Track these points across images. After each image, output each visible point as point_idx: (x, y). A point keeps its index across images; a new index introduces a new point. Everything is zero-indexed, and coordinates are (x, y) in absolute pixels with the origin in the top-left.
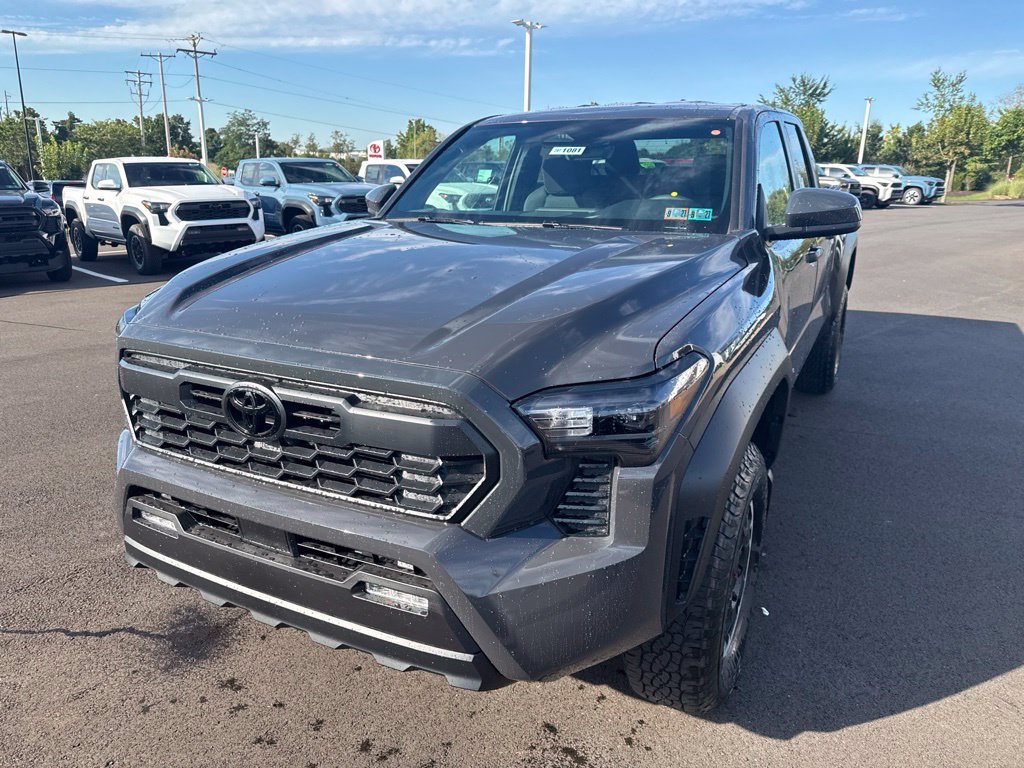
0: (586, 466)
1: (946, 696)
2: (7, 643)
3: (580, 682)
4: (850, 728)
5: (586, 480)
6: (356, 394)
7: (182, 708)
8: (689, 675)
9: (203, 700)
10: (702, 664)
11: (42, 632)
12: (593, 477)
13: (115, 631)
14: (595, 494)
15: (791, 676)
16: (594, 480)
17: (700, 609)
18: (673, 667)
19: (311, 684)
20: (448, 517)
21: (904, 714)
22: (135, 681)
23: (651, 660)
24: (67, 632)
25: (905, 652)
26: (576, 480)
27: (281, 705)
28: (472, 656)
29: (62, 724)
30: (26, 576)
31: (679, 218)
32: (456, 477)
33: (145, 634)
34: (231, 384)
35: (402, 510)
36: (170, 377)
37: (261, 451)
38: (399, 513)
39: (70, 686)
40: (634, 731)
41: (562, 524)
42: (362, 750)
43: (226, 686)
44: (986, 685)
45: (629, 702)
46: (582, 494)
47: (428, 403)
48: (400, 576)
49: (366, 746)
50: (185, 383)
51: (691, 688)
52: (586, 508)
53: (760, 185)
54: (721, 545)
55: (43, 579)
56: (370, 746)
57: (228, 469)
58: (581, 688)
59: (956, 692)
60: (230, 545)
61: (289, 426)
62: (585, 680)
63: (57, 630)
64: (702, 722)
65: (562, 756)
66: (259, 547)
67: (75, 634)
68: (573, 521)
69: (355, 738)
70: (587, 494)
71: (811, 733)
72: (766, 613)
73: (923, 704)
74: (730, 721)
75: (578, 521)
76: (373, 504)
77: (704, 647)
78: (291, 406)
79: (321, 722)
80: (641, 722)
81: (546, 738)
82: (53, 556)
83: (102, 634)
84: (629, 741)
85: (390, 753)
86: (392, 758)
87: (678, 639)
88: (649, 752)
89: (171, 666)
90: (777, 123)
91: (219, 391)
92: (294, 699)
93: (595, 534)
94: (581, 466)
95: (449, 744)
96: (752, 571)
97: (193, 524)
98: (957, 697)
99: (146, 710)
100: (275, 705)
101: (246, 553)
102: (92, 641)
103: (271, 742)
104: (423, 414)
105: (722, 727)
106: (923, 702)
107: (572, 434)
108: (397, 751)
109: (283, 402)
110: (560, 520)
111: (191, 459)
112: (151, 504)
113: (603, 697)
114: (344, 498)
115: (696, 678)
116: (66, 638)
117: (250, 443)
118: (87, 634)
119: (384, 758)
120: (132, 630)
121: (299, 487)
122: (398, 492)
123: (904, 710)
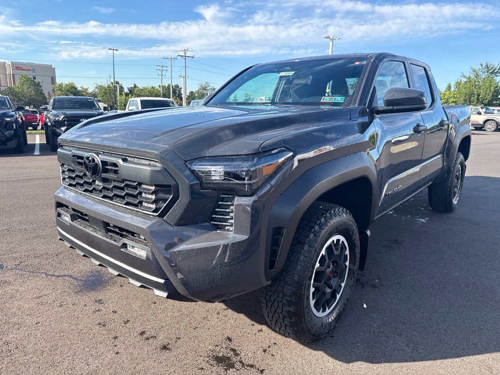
0: (224, 196)
1: (450, 358)
2: (22, 275)
3: (253, 322)
4: (385, 364)
5: (224, 203)
6: (127, 158)
7: (76, 307)
8: (287, 315)
9: (85, 305)
10: (292, 309)
11: (37, 273)
12: (227, 202)
13: (64, 276)
14: (227, 210)
15: (365, 336)
16: (227, 203)
17: (291, 280)
18: (279, 310)
19: (131, 306)
20: (157, 214)
21: (421, 363)
22: (63, 295)
23: (270, 306)
24: (46, 274)
25: (435, 334)
26: (220, 203)
27: (115, 312)
28: (164, 281)
29: (27, 306)
30: (41, 252)
31: (328, 101)
32: (162, 195)
33: (75, 278)
34: (85, 154)
35: (141, 211)
36: (70, 153)
37: (98, 185)
38: (140, 212)
39: (37, 293)
40: (269, 347)
41: (214, 224)
42: (140, 334)
43: (97, 302)
44: (478, 356)
45: (274, 334)
46: (222, 210)
47: (152, 161)
48: (139, 242)
49: (142, 333)
50: (74, 156)
51: (289, 323)
52: (224, 217)
53: (374, 87)
54: (305, 249)
55: (47, 254)
56: (144, 333)
57: (87, 194)
58: (253, 325)
59: (457, 357)
60: (84, 227)
61: (103, 172)
62: (256, 322)
63: (42, 273)
64: (306, 348)
65: (229, 351)
66: (95, 229)
67: (49, 275)
68: (219, 223)
69: (140, 329)
70: (224, 210)
71: (362, 362)
72: (365, 306)
73: (434, 360)
74: (321, 350)
75: (221, 223)
76: (131, 208)
77: (293, 301)
78: (104, 163)
79: (129, 321)
80: (275, 344)
81: (225, 343)
82: (55, 246)
83: (58, 276)
84: (265, 351)
85: (152, 337)
86: (152, 340)
87: (281, 295)
88: (273, 357)
89: (79, 292)
90: (404, 63)
91: (82, 158)
92: (122, 311)
93: (228, 230)
94: (221, 196)
95: (179, 338)
96: (349, 279)
97: (76, 219)
98: (457, 359)
99: (61, 306)
100: (113, 312)
101: (89, 231)
102: (53, 278)
103: (104, 325)
104: (149, 165)
105: (316, 352)
106: (435, 359)
107: (213, 178)
108: (155, 337)
109: (101, 161)
110: (213, 223)
111: (76, 190)
112: (64, 210)
113: (261, 330)
114: (122, 205)
115: (290, 317)
116: (44, 276)
117: (94, 181)
118: (53, 275)
119: (148, 339)
120: (71, 276)
121: (108, 201)
122: (141, 202)
123: (422, 360)
